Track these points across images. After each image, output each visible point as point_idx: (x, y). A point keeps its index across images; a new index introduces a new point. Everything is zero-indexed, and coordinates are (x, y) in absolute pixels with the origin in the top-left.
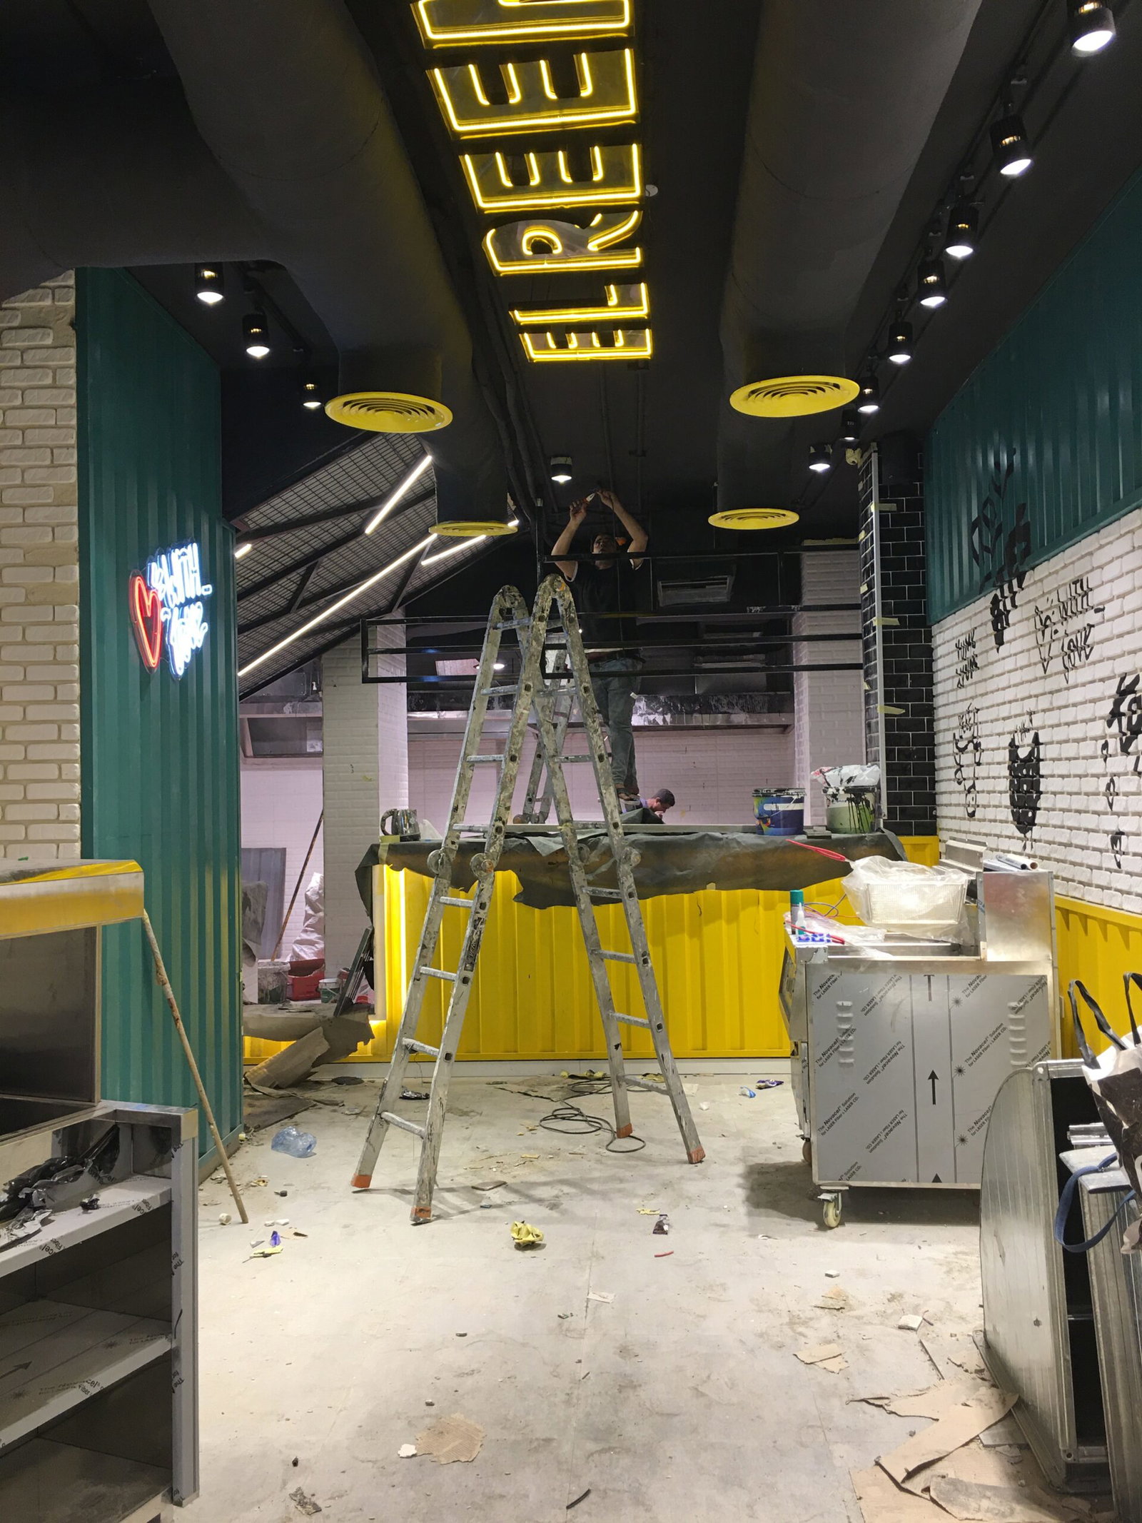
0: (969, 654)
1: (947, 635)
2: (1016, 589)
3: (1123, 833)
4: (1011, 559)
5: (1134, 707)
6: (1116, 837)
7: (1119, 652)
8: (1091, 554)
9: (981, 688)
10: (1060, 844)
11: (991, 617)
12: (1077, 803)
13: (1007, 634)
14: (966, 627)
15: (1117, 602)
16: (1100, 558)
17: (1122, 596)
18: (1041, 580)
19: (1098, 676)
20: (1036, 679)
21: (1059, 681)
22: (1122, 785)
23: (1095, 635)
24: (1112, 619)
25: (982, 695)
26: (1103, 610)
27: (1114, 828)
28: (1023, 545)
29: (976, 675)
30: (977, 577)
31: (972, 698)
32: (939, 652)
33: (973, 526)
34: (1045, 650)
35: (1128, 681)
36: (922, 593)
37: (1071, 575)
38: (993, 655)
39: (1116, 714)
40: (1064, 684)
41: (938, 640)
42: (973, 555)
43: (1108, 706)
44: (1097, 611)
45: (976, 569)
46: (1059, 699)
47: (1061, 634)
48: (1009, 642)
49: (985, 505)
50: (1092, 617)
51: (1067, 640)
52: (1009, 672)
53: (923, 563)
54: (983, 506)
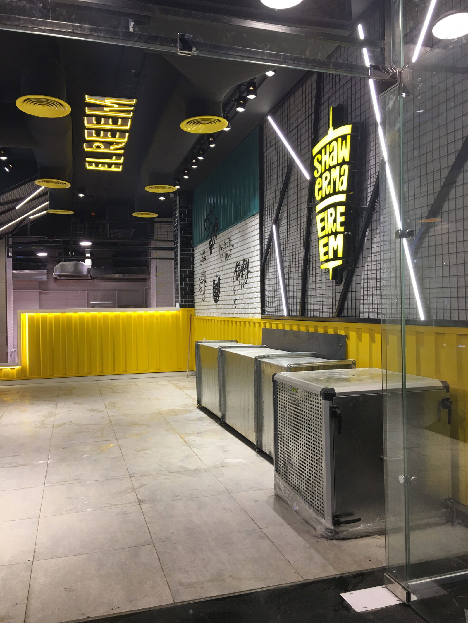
0: (204, 256)
1: (198, 250)
2: (215, 239)
3: (236, 300)
4: (214, 231)
5: (239, 269)
6: (235, 300)
7: (236, 256)
8: (231, 232)
9: (206, 265)
10: (224, 304)
11: (209, 246)
12: (228, 293)
13: (213, 251)
14: (203, 248)
15: (236, 244)
16: (233, 233)
17: (237, 243)
18: (221, 237)
19: (232, 262)
20: (219, 263)
21: (224, 263)
22: (237, 288)
23: (232, 252)
24: (235, 248)
25: (207, 267)
26: (233, 246)
27: (235, 299)
28: (217, 227)
29: (205, 262)
30: (206, 235)
31: (204, 268)
32: (196, 255)
33: (205, 221)
34: (221, 255)
35: (238, 263)
36: (191, 238)
37: (227, 237)
38: (210, 256)
39: (236, 271)
40: (225, 264)
41: (195, 252)
42: (205, 229)
43: (234, 270)
44: (232, 246)
45: (205, 232)
46: (224, 268)
47: (225, 251)
48: (213, 253)
49: (208, 216)
50: (231, 248)
51: (226, 253)
52: (214, 261)
53: (191, 229)
54: (207, 215)
